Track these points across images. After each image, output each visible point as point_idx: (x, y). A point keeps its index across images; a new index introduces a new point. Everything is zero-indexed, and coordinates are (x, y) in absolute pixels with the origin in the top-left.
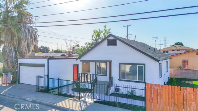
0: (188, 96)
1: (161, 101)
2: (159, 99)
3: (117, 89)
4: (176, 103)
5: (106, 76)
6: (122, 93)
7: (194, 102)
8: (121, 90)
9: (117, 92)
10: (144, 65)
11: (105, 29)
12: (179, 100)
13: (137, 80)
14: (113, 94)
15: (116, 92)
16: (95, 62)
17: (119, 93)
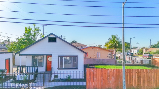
0: (110, 73)
1: (96, 79)
2: (94, 78)
3: (56, 77)
4: (104, 79)
5: (43, 67)
6: (60, 78)
7: (113, 77)
8: (60, 77)
9: (57, 79)
10: (77, 56)
11: (34, 27)
12: (105, 77)
13: (72, 68)
14: (54, 81)
15: (55, 79)
16: (31, 56)
17: (58, 79)
